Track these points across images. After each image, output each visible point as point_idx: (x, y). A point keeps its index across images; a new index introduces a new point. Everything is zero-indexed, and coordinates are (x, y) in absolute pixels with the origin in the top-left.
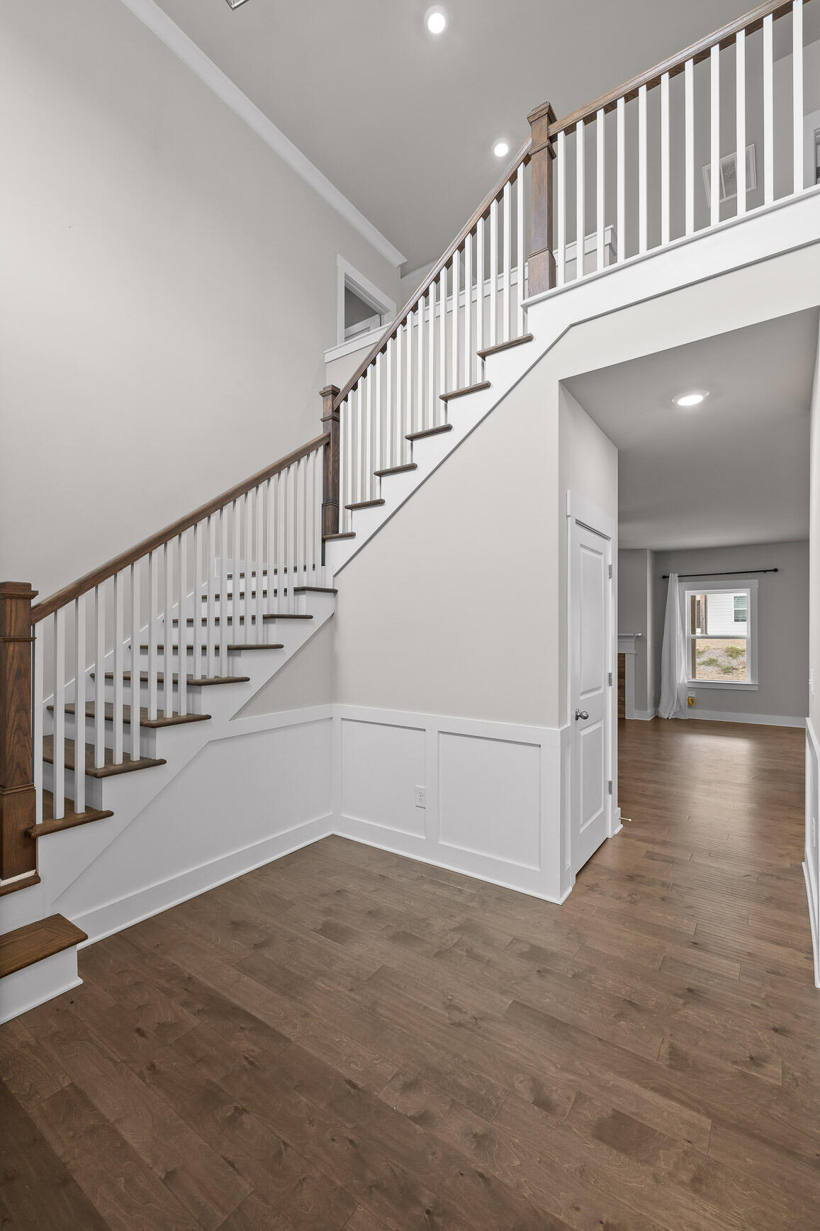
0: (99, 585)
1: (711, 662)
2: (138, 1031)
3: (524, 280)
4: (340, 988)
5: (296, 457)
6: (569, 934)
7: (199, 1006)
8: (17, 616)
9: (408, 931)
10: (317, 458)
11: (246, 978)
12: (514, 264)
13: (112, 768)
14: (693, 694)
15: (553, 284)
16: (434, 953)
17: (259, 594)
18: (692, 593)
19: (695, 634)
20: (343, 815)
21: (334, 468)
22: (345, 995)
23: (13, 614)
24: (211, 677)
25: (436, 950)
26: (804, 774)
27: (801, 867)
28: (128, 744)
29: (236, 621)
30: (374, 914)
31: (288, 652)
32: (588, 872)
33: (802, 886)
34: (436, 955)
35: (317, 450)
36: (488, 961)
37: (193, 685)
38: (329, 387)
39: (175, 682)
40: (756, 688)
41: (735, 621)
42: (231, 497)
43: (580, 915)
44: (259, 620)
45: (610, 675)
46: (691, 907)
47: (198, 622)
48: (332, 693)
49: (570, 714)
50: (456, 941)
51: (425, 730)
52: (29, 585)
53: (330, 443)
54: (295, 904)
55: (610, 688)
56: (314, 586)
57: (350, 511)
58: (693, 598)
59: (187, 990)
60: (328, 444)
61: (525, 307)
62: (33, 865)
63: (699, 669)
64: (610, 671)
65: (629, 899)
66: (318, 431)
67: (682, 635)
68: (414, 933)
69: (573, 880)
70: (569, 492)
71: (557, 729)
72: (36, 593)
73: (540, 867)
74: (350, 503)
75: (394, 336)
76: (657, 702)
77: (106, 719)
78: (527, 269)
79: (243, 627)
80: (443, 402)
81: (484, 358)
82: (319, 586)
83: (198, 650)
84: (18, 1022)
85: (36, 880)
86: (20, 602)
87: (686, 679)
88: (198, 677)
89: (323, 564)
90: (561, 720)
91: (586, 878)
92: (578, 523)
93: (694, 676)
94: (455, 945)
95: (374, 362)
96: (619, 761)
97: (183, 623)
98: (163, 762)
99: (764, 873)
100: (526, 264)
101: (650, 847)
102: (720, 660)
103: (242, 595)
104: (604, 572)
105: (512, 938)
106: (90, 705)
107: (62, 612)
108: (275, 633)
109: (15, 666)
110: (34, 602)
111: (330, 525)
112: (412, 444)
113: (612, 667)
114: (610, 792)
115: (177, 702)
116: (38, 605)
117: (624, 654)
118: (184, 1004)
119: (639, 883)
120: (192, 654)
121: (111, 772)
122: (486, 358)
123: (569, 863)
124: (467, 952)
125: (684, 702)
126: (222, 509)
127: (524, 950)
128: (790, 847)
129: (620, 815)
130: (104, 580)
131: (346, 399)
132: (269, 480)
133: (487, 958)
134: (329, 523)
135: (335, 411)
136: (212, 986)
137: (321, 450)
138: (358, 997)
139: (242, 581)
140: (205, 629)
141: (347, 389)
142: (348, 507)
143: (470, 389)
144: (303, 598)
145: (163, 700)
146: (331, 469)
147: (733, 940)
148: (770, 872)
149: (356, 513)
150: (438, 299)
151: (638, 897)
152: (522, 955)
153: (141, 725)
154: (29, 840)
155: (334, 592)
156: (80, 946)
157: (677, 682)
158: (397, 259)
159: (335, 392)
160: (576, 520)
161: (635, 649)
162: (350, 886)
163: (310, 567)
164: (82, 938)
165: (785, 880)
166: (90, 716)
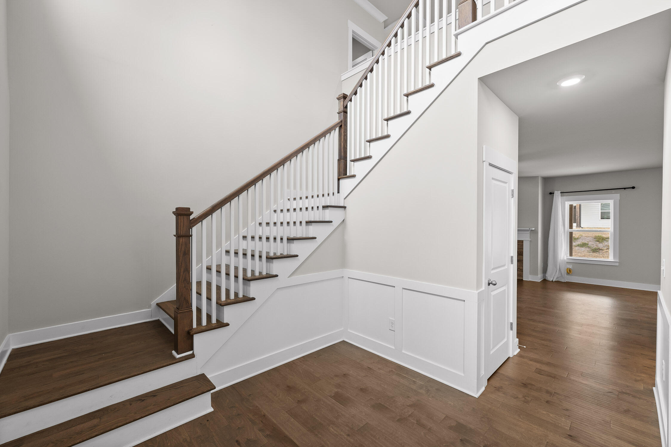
0: (222, 208)
1: (584, 245)
2: (237, 441)
3: (456, 20)
4: (342, 433)
5: (323, 134)
6: (482, 418)
7: (268, 433)
8: (184, 224)
9: (382, 403)
10: (335, 134)
11: (292, 420)
12: (449, 11)
13: (229, 301)
14: (570, 267)
15: (474, 18)
16: (397, 419)
17: (304, 209)
18: (571, 203)
19: (572, 229)
20: (349, 330)
21: (344, 139)
22: (345, 438)
23: (182, 223)
24: (278, 254)
25: (398, 417)
26: (655, 324)
27: (652, 390)
28: (237, 287)
29: (292, 224)
30: (363, 390)
31: (319, 241)
32: (496, 378)
33: (653, 404)
34: (398, 420)
35: (335, 130)
36: (430, 429)
37: (270, 259)
38: (341, 94)
39: (260, 257)
40: (617, 264)
41: (601, 218)
42: (289, 158)
43: (489, 406)
44: (304, 223)
45: (512, 257)
46: (567, 410)
47: (272, 224)
48: (343, 263)
49: (484, 282)
50: (410, 413)
51: (394, 287)
52: (189, 209)
53: (342, 126)
54: (320, 380)
55: (512, 265)
56: (333, 205)
57: (353, 163)
58: (571, 206)
59: (263, 422)
60: (341, 126)
61: (456, 36)
62: (192, 348)
63: (575, 249)
64: (512, 255)
65: (523, 399)
66: (336, 119)
67: (563, 229)
68: (386, 405)
69: (485, 383)
70: (484, 147)
71: (476, 292)
72: (192, 213)
73: (464, 373)
74: (353, 158)
75: (377, 62)
76: (545, 270)
77: (226, 274)
78: (457, 13)
79: (295, 227)
80: (406, 98)
81: (430, 69)
82: (336, 205)
83: (272, 239)
84: (183, 427)
85: (192, 356)
86: (185, 217)
87: (565, 256)
88: (272, 255)
89: (338, 192)
90: (478, 286)
91: (493, 382)
92: (490, 165)
93: (571, 255)
94: (410, 416)
95: (366, 78)
96: (518, 307)
97: (264, 224)
98: (253, 299)
99: (623, 392)
100: (457, 10)
101: (538, 365)
102: (590, 243)
103: (295, 210)
104: (508, 194)
105: (445, 416)
106: (219, 266)
107: (205, 222)
108: (312, 231)
109: (183, 249)
110: (192, 217)
111: (342, 171)
112: (387, 123)
113: (513, 252)
114: (512, 329)
115: (261, 267)
116: (194, 218)
117: (523, 241)
118: (260, 430)
119: (531, 389)
120: (269, 242)
121: (229, 303)
122: (432, 69)
123: (483, 372)
124: (417, 421)
125: (564, 271)
126: (284, 165)
127: (452, 425)
128: (643, 375)
129: (518, 343)
130: (224, 205)
131: (351, 100)
132: (309, 148)
133: (429, 427)
134: (342, 170)
135: (345, 107)
136: (275, 422)
137: (337, 129)
138: (352, 440)
139: (295, 202)
140: (275, 227)
141: (351, 95)
142: (352, 161)
143: (422, 89)
144: (328, 211)
145: (253, 265)
146: (342, 140)
147: (599, 438)
148: (628, 392)
149: (357, 164)
150: (403, 38)
151: (529, 399)
152: (451, 428)
153: (243, 279)
154: (190, 336)
155: (345, 207)
156: (212, 391)
157: (559, 258)
158: (382, 18)
159: (345, 97)
160: (489, 163)
161: (530, 237)
162: (351, 372)
163: (331, 194)
164: (213, 388)
165: (639, 398)
166: (218, 272)
